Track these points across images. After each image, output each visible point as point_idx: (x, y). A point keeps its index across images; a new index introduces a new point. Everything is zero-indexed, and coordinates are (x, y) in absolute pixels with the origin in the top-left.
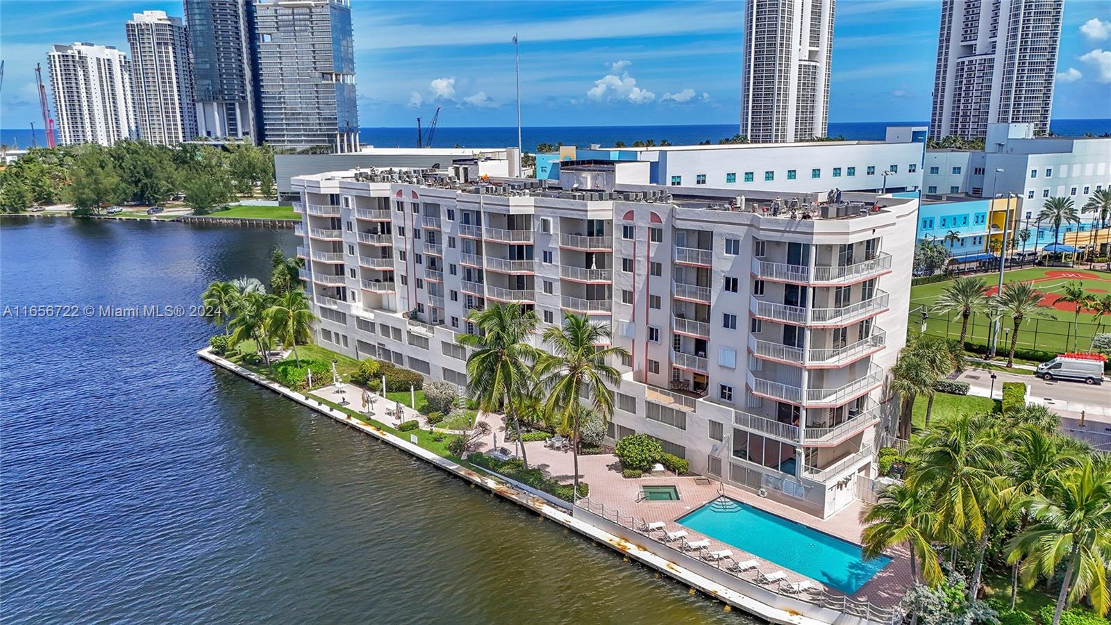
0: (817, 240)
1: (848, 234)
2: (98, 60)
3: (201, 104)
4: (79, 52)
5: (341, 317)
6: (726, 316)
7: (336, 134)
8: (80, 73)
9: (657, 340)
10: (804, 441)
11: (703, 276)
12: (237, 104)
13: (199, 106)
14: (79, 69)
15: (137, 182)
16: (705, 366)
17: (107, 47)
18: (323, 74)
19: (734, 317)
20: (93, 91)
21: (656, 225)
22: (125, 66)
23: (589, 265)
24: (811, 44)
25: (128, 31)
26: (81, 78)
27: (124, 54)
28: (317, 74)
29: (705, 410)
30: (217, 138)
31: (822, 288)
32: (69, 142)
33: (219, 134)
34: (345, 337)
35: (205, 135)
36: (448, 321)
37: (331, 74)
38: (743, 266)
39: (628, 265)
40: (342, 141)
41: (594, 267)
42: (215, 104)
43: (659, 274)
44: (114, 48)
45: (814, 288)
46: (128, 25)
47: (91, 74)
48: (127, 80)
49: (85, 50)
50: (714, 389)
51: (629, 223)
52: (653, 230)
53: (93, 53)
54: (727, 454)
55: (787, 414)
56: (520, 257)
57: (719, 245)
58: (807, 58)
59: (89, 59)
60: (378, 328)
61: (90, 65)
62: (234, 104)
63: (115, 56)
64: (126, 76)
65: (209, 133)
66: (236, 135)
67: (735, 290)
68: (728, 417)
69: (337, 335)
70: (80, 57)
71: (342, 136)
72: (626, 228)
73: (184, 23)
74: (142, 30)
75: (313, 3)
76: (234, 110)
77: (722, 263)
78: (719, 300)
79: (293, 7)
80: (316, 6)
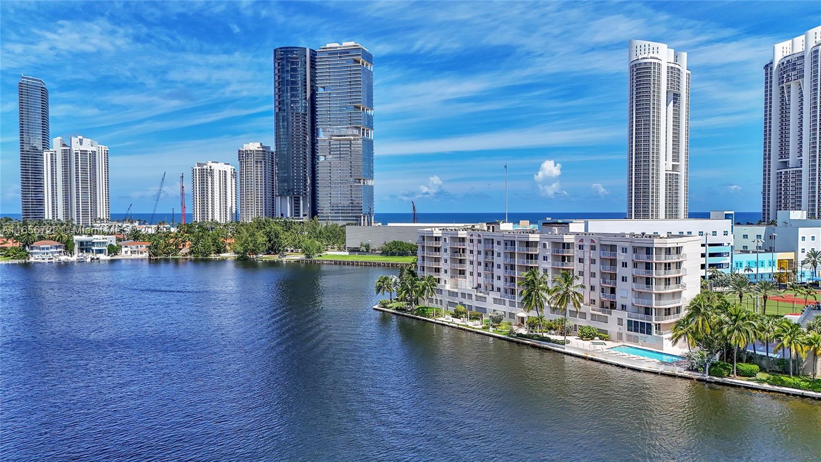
0: (655, 245)
1: (666, 243)
2: (220, 171)
3: (279, 197)
4: (210, 167)
6: (623, 277)
7: (360, 217)
8: (210, 179)
9: (594, 290)
10: (655, 321)
11: (613, 262)
12: (301, 197)
13: (278, 199)
14: (209, 177)
16: (614, 298)
17: (225, 164)
18: (355, 179)
19: (626, 277)
20: (215, 190)
21: (593, 244)
22: (234, 175)
23: (564, 261)
24: (673, 160)
25: (239, 154)
26: (210, 182)
27: (234, 167)
28: (352, 179)
29: (616, 314)
30: (287, 218)
31: (659, 263)
32: (198, 220)
33: (289, 215)
35: (280, 216)
36: (496, 289)
37: (360, 179)
38: (628, 257)
39: (581, 261)
40: (364, 220)
41: (566, 261)
42: (288, 197)
43: (595, 263)
44: (229, 164)
45: (656, 264)
46: (239, 151)
47: (215, 179)
48: (234, 184)
49: (214, 166)
50: (619, 306)
51: (581, 244)
52: (592, 246)
53: (217, 167)
54: (624, 329)
55: (648, 311)
56: (532, 258)
57: (619, 251)
58: (671, 169)
59: (215, 171)
61: (215, 174)
62: (299, 198)
63: (229, 169)
64: (234, 181)
65: (282, 215)
66: (299, 216)
67: (626, 267)
68: (625, 316)
69: (436, 300)
70: (211, 170)
71: (364, 217)
72: (580, 246)
73: (273, 149)
74: (248, 154)
75: (352, 138)
76: (299, 200)
77: (620, 257)
78: (620, 271)
79: (340, 140)
80: (354, 140)
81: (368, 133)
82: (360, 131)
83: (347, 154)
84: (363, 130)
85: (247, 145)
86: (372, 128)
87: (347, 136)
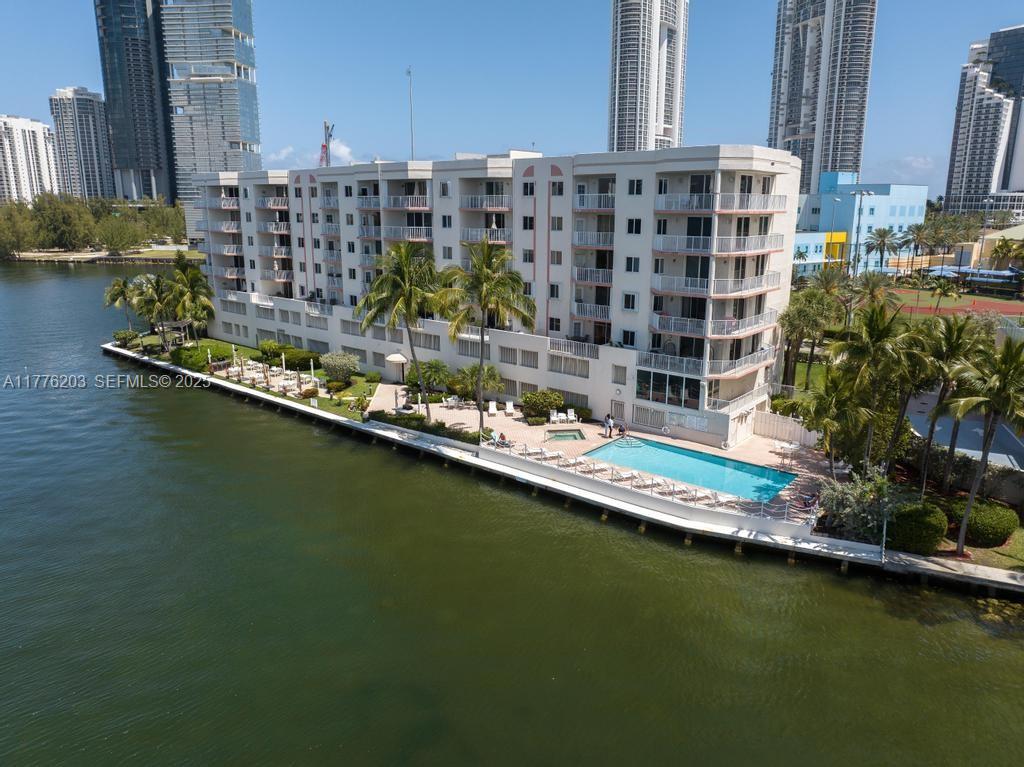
0: (723, 164)
1: (752, 158)
2: (24, 131)
3: (119, 171)
4: (5, 124)
5: (241, 307)
6: (629, 260)
8: (7, 143)
9: (557, 296)
10: (707, 375)
11: (606, 222)
12: (152, 172)
13: (117, 174)
14: (5, 139)
15: (55, 230)
16: (606, 314)
17: (32, 120)
18: (231, 143)
19: (637, 260)
20: (18, 155)
21: (557, 179)
22: (49, 137)
23: (488, 225)
24: (666, 122)
25: (51, 105)
26: (7, 147)
27: (48, 126)
28: (226, 144)
29: (609, 356)
30: (133, 202)
31: (726, 216)
33: (135, 197)
34: (246, 328)
35: (123, 199)
36: (347, 300)
37: (238, 143)
38: (645, 206)
39: (529, 222)
41: (494, 227)
42: (132, 171)
43: (560, 228)
44: (39, 121)
45: (720, 217)
47: (16, 144)
48: (51, 151)
49: (13, 123)
50: (616, 335)
51: (529, 180)
52: (554, 184)
53: (19, 125)
54: (629, 391)
55: (692, 348)
56: (419, 223)
57: (620, 189)
58: (662, 133)
59: (14, 131)
60: (277, 314)
61: (15, 135)
62: (149, 171)
63: (40, 128)
64: (50, 147)
65: (126, 197)
66: (151, 198)
67: (638, 231)
68: (630, 359)
69: (237, 326)
70: (7, 129)
72: (526, 185)
73: (103, 99)
74: (64, 104)
75: (222, 79)
76: (149, 176)
77: (626, 206)
78: (624, 245)
79: (204, 83)
80: (225, 82)
81: (246, 74)
82: (233, 68)
83: (215, 104)
84: (239, 68)
85: (62, 90)
86: (253, 66)
87: (214, 76)
